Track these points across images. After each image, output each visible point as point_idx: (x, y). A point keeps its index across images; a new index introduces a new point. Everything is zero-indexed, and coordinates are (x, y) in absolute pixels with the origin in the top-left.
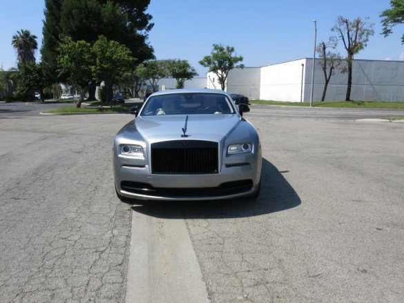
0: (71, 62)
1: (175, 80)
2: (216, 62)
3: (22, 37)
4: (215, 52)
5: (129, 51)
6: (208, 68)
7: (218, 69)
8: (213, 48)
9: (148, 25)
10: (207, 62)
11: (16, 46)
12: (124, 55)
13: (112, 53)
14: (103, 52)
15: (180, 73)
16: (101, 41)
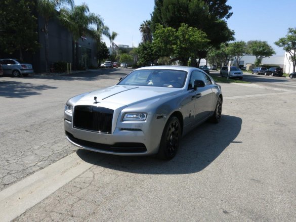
0: (162, 43)
1: (255, 57)
2: (290, 43)
3: (146, 25)
4: (290, 34)
5: (205, 35)
6: (282, 48)
7: (291, 49)
8: (288, 31)
9: (227, 14)
10: (282, 42)
11: (142, 31)
12: (198, 37)
13: (190, 36)
14: (184, 35)
15: (259, 52)
16: (183, 27)
